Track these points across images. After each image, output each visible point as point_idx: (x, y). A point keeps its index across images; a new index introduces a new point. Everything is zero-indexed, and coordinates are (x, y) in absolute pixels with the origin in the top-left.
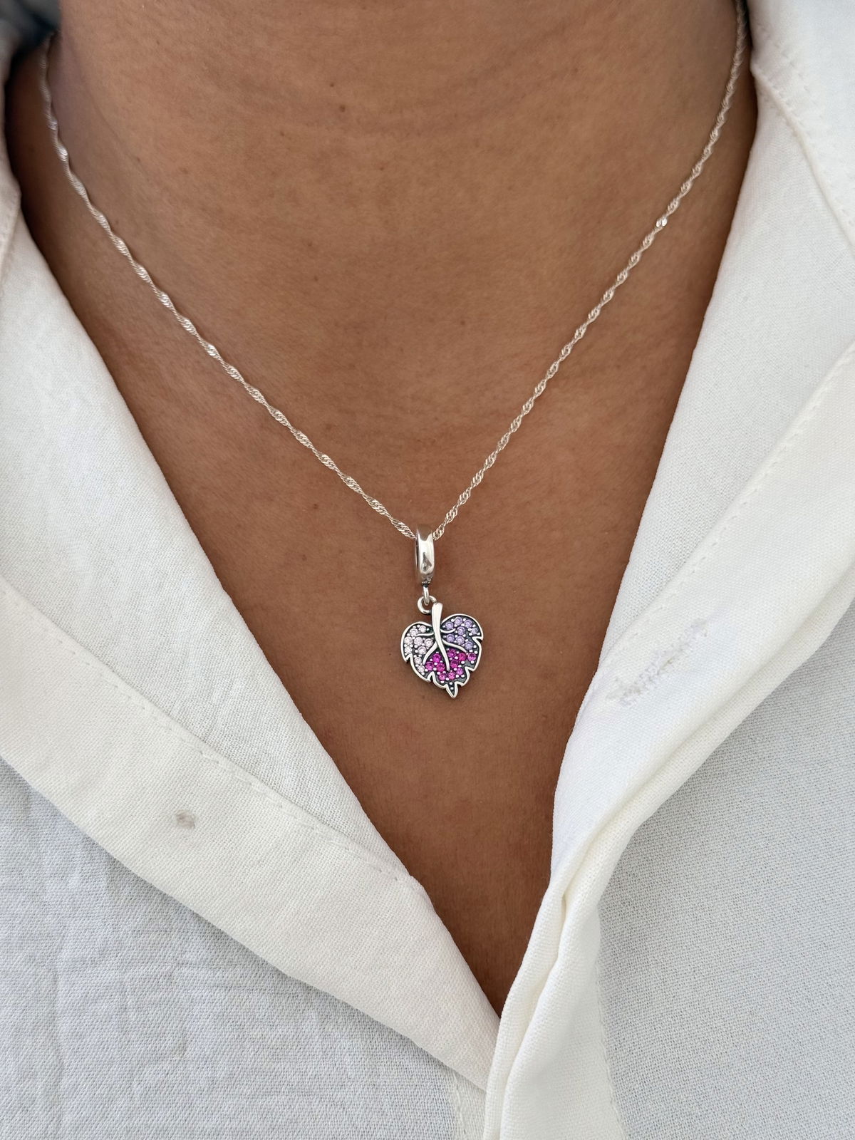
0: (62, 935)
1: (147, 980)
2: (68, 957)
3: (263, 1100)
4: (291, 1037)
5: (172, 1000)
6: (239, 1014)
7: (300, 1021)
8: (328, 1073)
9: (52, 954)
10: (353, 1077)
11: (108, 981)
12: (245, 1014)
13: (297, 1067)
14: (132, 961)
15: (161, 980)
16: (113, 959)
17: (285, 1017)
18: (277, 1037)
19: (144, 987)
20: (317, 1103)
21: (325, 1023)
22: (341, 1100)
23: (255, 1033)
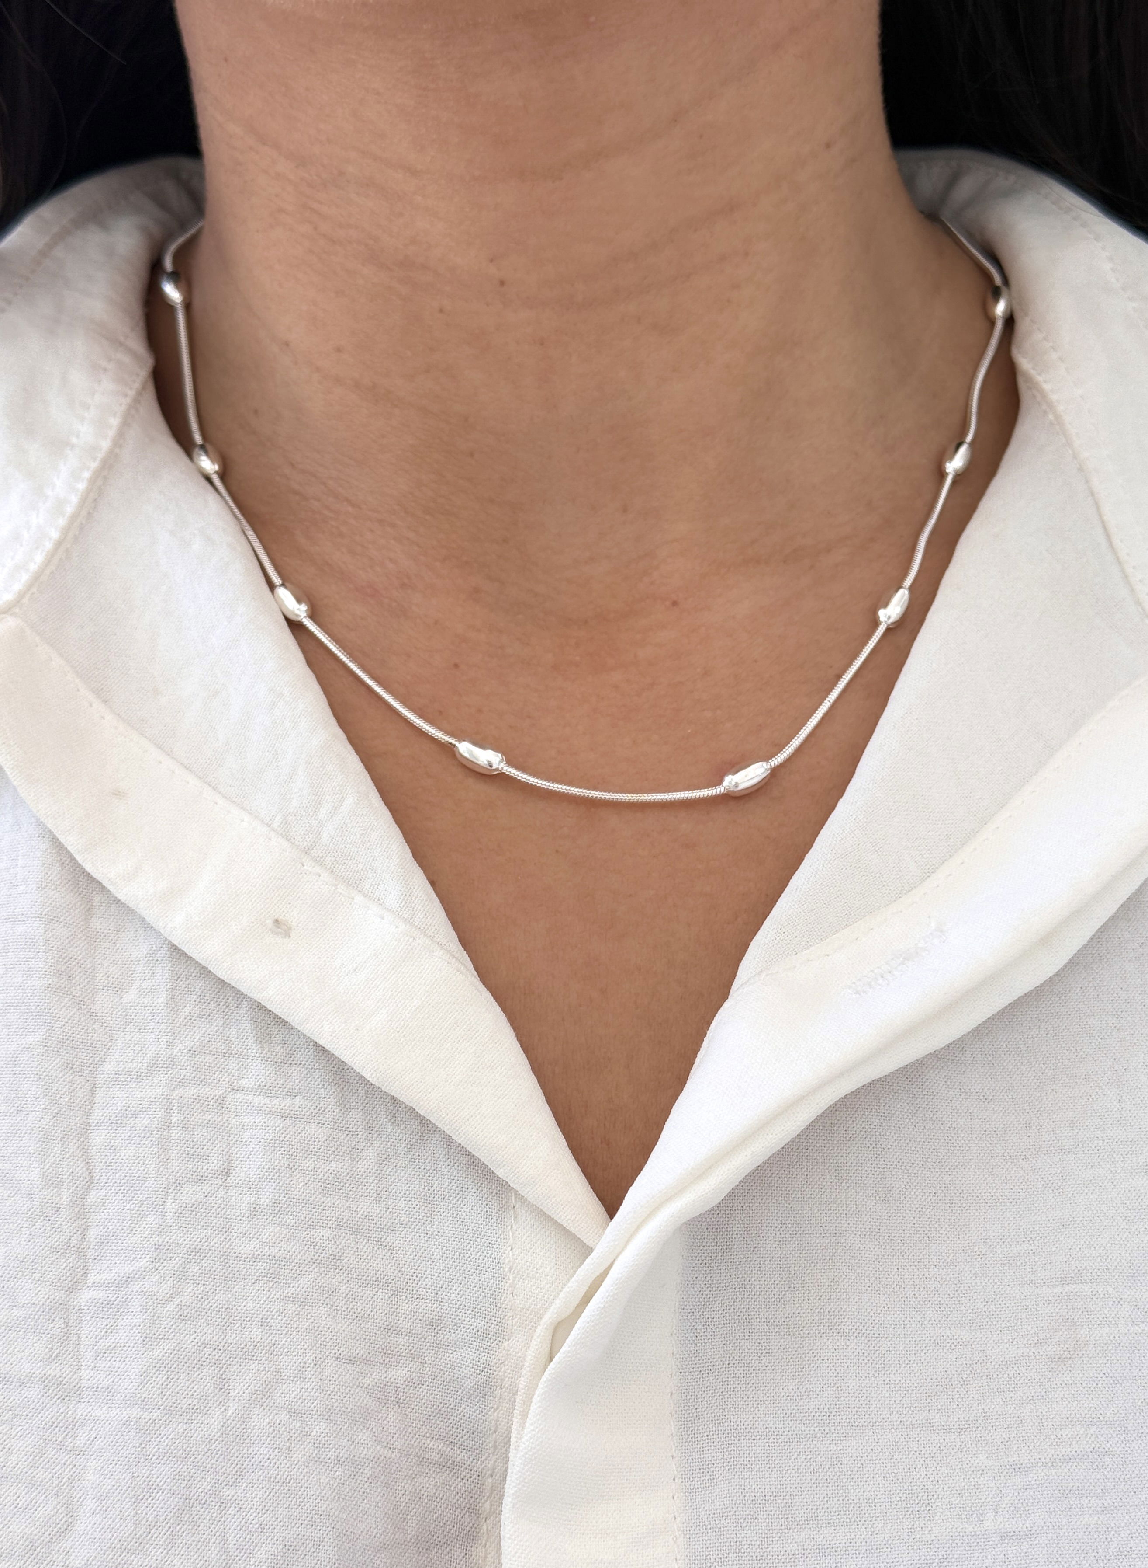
0: (107, 1047)
1: (197, 1101)
2: (112, 1069)
3: (306, 1233)
4: (345, 1174)
5: (221, 1124)
6: (293, 1143)
7: (357, 1160)
8: (380, 1215)
9: (92, 1066)
10: (405, 1222)
11: (153, 1096)
12: (299, 1144)
13: (347, 1205)
14: (183, 1081)
15: (211, 1103)
16: (162, 1076)
17: (341, 1154)
18: (330, 1171)
19: (192, 1107)
20: (364, 1243)
21: (383, 1165)
22: (390, 1244)
23: (307, 1165)
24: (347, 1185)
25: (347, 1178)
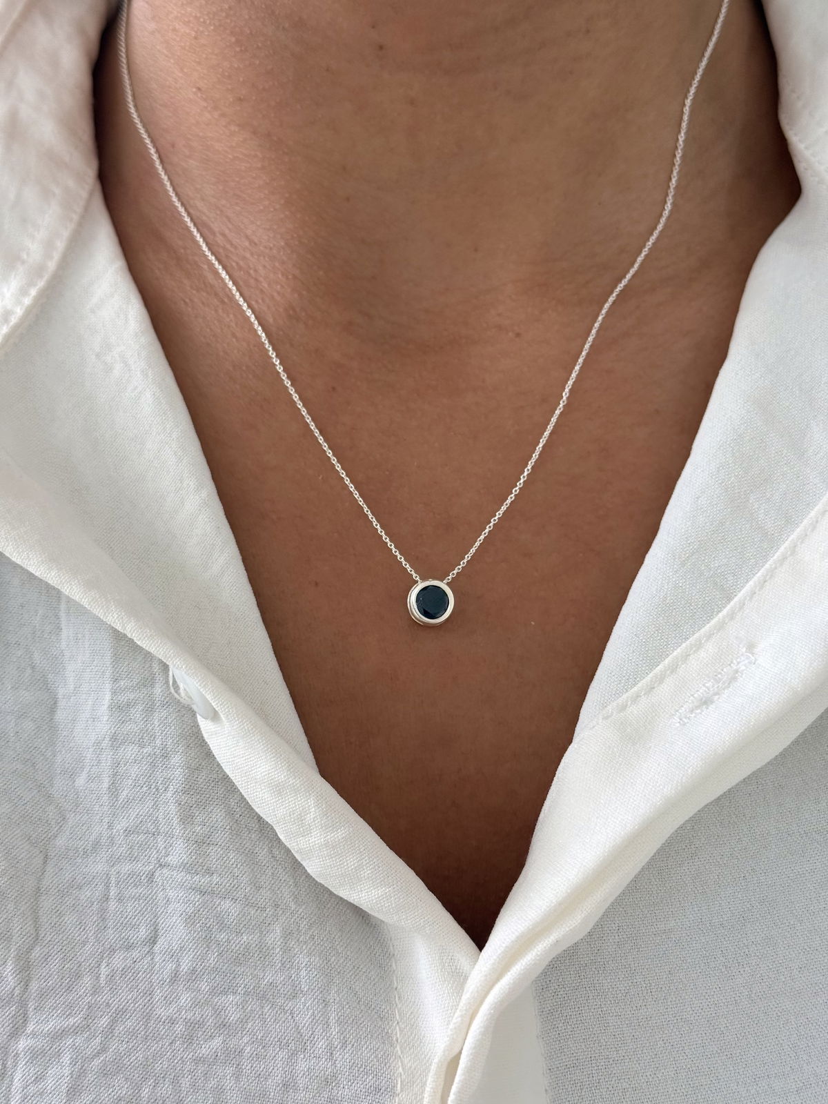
24: (256, 955)
25: (256, 949)
